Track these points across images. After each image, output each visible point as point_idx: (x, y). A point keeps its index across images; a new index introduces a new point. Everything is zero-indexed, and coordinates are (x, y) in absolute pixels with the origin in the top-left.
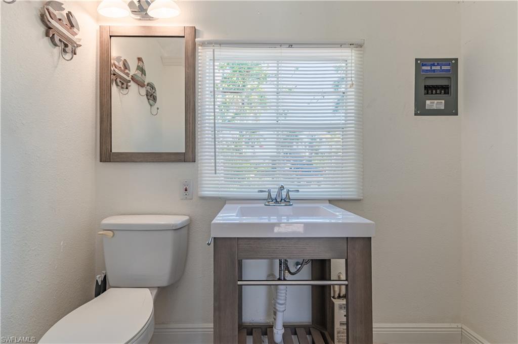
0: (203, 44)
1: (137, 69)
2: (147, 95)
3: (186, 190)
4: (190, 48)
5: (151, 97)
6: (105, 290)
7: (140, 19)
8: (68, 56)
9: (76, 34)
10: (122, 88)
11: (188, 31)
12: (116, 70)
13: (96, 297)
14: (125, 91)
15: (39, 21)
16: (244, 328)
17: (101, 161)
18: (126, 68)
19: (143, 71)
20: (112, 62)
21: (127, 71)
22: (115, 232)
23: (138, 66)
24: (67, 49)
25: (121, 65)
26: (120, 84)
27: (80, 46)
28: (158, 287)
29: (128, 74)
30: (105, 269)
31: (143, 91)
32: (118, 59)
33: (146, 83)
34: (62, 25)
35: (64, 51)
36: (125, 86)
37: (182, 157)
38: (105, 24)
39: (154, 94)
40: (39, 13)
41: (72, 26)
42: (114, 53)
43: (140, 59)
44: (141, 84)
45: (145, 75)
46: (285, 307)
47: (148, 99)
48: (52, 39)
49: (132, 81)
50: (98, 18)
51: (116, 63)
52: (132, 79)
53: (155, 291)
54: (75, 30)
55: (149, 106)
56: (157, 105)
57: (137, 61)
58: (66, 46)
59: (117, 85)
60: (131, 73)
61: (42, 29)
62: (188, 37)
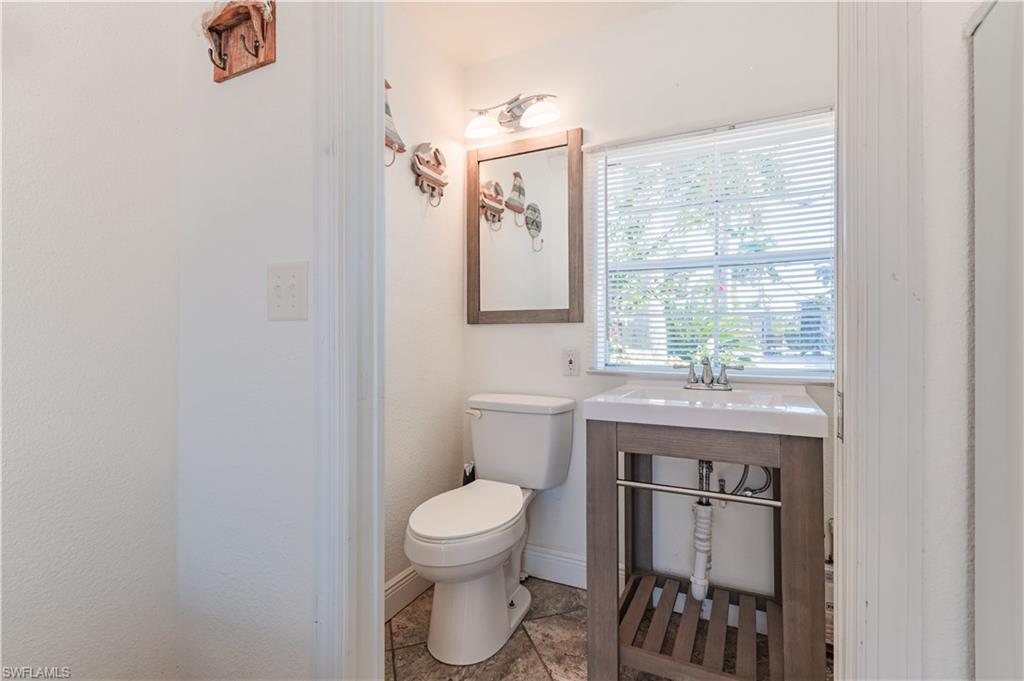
0: (593, 151)
1: (514, 190)
2: (527, 224)
3: (571, 362)
4: (575, 158)
5: (534, 224)
6: (473, 479)
7: (512, 133)
8: (435, 201)
9: (443, 172)
10: (494, 222)
11: (571, 136)
12: (486, 200)
13: (464, 484)
14: (497, 224)
15: (411, 171)
16: (653, 575)
17: (468, 323)
18: (498, 194)
19: (520, 190)
20: (481, 190)
21: (499, 197)
22: (484, 412)
23: (515, 185)
24: (435, 193)
25: (492, 190)
26: (490, 218)
27: (446, 184)
28: (533, 490)
29: (500, 202)
30: (473, 459)
31: (521, 219)
32: (488, 185)
33: (525, 207)
34: (429, 168)
35: (432, 195)
36: (496, 219)
37: (565, 316)
38: (474, 147)
39: (538, 220)
40: (410, 163)
41: (439, 164)
42: (483, 179)
43: (517, 175)
44: (518, 210)
45: (524, 195)
46: (710, 546)
47: (529, 229)
48: (421, 187)
49: (506, 209)
50: (465, 142)
51: (486, 191)
52: (506, 206)
53: (528, 494)
54: (442, 167)
55: (530, 238)
56: (542, 234)
57: (513, 177)
58: (433, 189)
59: (487, 219)
60: (505, 199)
61: (413, 177)
62: (573, 143)
